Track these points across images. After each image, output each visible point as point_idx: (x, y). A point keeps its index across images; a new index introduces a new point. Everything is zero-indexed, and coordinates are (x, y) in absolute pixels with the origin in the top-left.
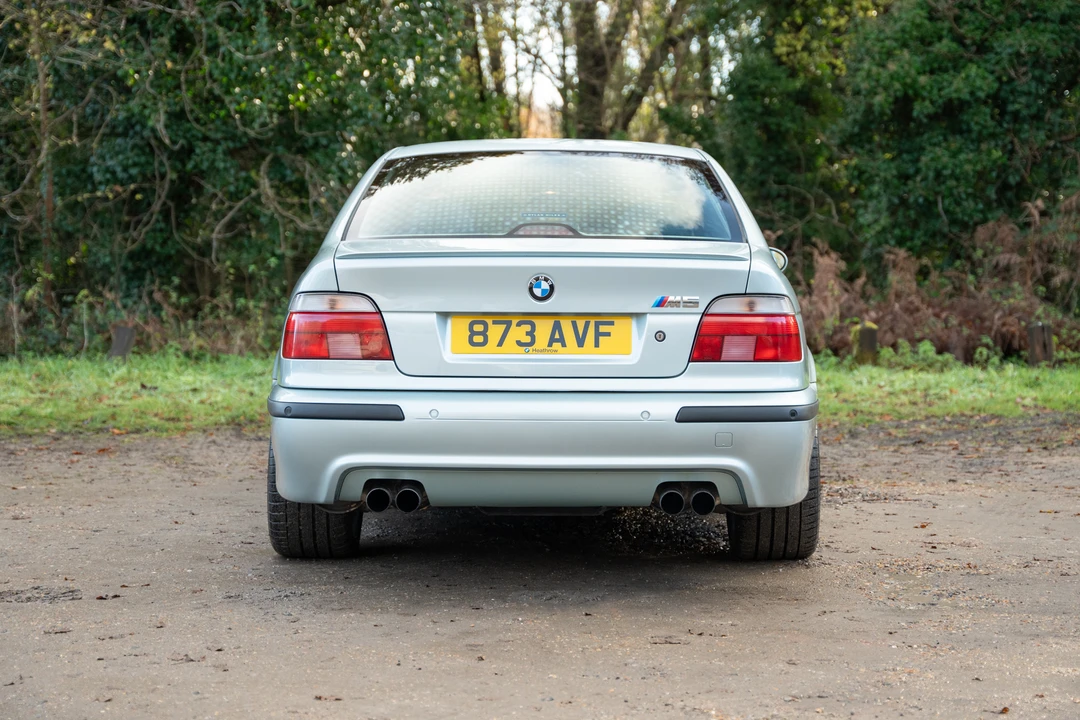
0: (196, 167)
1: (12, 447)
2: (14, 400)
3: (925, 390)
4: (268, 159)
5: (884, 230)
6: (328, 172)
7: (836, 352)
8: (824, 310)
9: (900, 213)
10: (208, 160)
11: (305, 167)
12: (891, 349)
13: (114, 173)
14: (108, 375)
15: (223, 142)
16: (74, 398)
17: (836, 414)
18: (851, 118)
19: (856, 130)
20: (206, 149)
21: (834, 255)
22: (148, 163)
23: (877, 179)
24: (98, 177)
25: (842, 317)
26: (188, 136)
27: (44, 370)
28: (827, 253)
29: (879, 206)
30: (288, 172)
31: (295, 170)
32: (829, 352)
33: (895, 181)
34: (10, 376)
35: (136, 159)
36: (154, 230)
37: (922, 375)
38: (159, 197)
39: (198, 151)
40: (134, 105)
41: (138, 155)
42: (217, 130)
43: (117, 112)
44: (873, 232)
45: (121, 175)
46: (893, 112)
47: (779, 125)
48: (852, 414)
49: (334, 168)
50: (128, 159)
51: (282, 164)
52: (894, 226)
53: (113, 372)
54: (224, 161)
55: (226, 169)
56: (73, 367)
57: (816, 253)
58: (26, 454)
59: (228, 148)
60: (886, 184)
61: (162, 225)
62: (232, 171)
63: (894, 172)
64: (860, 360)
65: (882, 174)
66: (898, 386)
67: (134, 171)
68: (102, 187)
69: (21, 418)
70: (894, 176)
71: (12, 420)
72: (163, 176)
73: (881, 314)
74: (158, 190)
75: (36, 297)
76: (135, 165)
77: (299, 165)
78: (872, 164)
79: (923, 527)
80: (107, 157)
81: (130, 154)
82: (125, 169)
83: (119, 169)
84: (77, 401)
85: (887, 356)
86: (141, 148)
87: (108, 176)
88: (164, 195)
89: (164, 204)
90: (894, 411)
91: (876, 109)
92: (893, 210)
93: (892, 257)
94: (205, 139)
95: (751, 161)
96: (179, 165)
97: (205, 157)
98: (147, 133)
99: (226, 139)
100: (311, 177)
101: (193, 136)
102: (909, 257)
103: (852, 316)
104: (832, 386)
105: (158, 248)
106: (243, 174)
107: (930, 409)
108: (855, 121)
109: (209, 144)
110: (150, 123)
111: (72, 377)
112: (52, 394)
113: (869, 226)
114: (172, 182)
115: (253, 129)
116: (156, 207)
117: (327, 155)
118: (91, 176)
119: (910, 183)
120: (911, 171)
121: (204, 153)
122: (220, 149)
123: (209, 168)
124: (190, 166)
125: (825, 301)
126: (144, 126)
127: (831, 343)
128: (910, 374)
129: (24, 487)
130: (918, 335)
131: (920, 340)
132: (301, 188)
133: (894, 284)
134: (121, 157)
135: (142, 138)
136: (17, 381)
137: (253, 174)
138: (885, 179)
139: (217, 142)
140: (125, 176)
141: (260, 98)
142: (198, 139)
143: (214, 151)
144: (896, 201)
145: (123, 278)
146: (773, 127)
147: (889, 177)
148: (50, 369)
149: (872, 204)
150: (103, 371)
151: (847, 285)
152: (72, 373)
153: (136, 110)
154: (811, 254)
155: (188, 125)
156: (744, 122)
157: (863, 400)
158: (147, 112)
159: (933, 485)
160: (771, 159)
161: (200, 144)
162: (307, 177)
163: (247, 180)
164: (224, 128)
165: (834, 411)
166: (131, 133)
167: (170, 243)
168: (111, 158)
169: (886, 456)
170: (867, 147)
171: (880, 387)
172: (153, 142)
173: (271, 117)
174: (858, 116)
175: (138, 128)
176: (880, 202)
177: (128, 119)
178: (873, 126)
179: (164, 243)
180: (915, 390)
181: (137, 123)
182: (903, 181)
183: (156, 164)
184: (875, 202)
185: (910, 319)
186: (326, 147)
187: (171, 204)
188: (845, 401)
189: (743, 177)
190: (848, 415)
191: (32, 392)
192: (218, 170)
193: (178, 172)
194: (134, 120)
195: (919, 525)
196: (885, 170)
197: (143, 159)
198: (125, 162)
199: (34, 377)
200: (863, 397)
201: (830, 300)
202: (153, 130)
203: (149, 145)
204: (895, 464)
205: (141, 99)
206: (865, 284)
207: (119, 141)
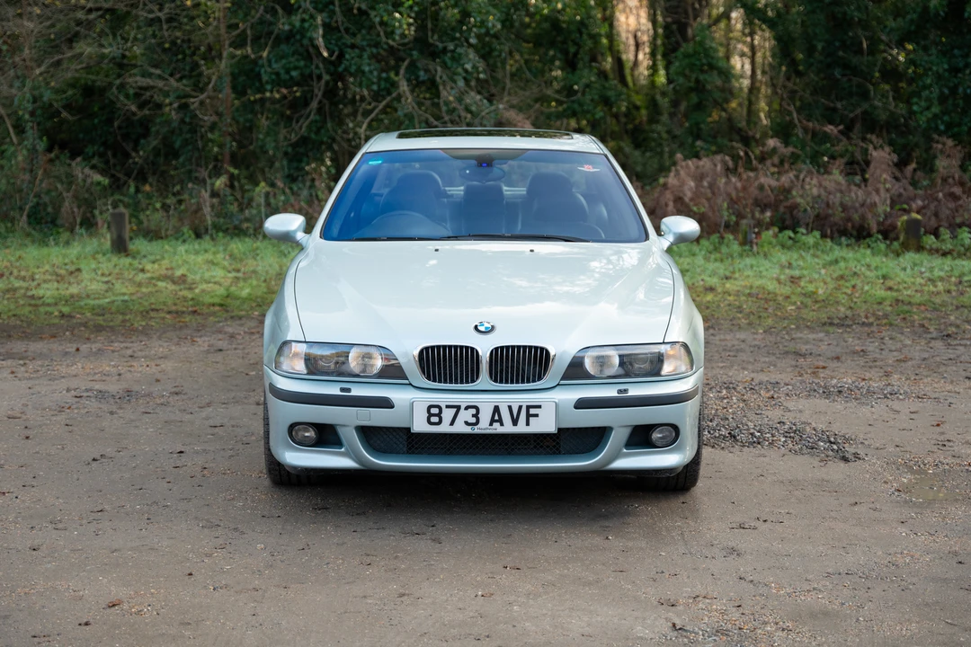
0: (346, 69)
1: (230, 330)
2: (216, 279)
3: (960, 276)
4: (406, 63)
5: (935, 116)
6: (455, 74)
7: (886, 238)
8: (877, 199)
9: (950, 102)
10: (355, 64)
11: (436, 71)
12: (932, 237)
13: (277, 74)
14: (285, 256)
15: (368, 49)
16: (263, 278)
17: (880, 303)
18: (909, 17)
19: (913, 28)
20: (353, 55)
21: (887, 149)
22: (306, 66)
23: (930, 73)
24: (265, 78)
25: (893, 204)
26: (339, 43)
27: (236, 251)
28: (881, 147)
29: (932, 96)
30: (422, 73)
31: (427, 71)
32: (880, 237)
33: (947, 74)
34: (209, 256)
35: (296, 63)
36: (312, 122)
37: (959, 262)
38: (317, 96)
39: (347, 56)
40: (296, 19)
41: (297, 60)
42: (363, 39)
43: (283, 25)
44: (924, 119)
45: (284, 76)
46: (946, 14)
47: (845, 14)
48: (894, 304)
49: (460, 70)
50: (290, 63)
51: (416, 67)
52: (944, 113)
53: (289, 252)
54: (369, 65)
55: (371, 72)
56: (257, 248)
57: (871, 147)
58: (243, 338)
59: (372, 53)
60: (939, 77)
61: (318, 118)
62: (375, 73)
63: (946, 66)
64: (906, 247)
65: (935, 68)
66: (937, 273)
67: (294, 73)
68: (269, 87)
69: (229, 300)
70: (945, 70)
71: (222, 302)
72: (319, 77)
73: (926, 202)
74: (316, 91)
75: (223, 186)
76: (296, 68)
77: (431, 67)
78: (926, 58)
79: (938, 425)
80: (273, 60)
81: (292, 59)
82: (288, 72)
83: (282, 72)
84: (265, 281)
85: (930, 242)
86: (300, 54)
87: (274, 77)
88: (320, 94)
89: (320, 102)
90: (930, 301)
91: (932, 11)
92: (942, 99)
93: (940, 146)
94: (353, 46)
95: (820, 47)
96: (332, 69)
97: (353, 62)
98: (305, 42)
99: (369, 46)
100: (441, 77)
101: (344, 44)
102: (956, 145)
103: (902, 203)
104: (880, 273)
105: (313, 136)
106: (384, 75)
107: (961, 298)
108: (912, 21)
109: (357, 51)
110: (309, 34)
111: (258, 258)
112: (244, 273)
113: (921, 113)
114: (327, 83)
115: (394, 40)
116: (314, 105)
117: (453, 59)
118: (259, 75)
119: (960, 75)
120: (961, 65)
121: (353, 58)
122: (365, 56)
123: (356, 71)
124: (340, 69)
125: (877, 191)
126: (303, 36)
127: (882, 228)
128: (948, 261)
129: (254, 373)
130: (958, 220)
131: (960, 226)
132: (432, 86)
133: (941, 170)
134: (284, 61)
135: (302, 45)
136: (215, 261)
137: (392, 75)
138: (937, 72)
139: (362, 49)
140: (287, 77)
141: (400, 13)
142: (347, 46)
143: (360, 57)
144: (946, 91)
145: (285, 163)
146: (840, 16)
147: (941, 71)
148: (239, 250)
149: (925, 93)
150: (281, 252)
151: (898, 174)
152: (258, 255)
153: (298, 24)
154: (867, 150)
155: (339, 35)
156: (813, 12)
157: (905, 288)
158: (306, 25)
159: (952, 382)
160: (837, 44)
161: (349, 50)
162: (438, 79)
163: (387, 79)
164: (368, 37)
165: (879, 300)
166: (292, 40)
167: (323, 131)
168: (276, 62)
169: (917, 350)
170: (923, 43)
171: (922, 273)
172: (311, 50)
173: (409, 30)
174: (915, 16)
175: (298, 37)
176: (931, 92)
177: (291, 31)
178: (928, 26)
179: (318, 132)
180: (950, 277)
181: (298, 32)
182: (953, 74)
183: (313, 67)
184: (927, 92)
185: (952, 205)
186: (453, 51)
187: (325, 101)
188: (890, 289)
189: (812, 60)
190: (891, 305)
191: (229, 272)
192: (363, 72)
193: (331, 75)
194: (295, 30)
195: (935, 423)
196: (938, 64)
197: (302, 63)
198: (288, 66)
199: (227, 257)
200: (905, 285)
201: (882, 192)
202: (311, 40)
203: (307, 51)
204: (924, 359)
205: (301, 14)
206: (915, 170)
207: (283, 47)
